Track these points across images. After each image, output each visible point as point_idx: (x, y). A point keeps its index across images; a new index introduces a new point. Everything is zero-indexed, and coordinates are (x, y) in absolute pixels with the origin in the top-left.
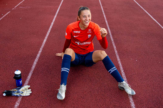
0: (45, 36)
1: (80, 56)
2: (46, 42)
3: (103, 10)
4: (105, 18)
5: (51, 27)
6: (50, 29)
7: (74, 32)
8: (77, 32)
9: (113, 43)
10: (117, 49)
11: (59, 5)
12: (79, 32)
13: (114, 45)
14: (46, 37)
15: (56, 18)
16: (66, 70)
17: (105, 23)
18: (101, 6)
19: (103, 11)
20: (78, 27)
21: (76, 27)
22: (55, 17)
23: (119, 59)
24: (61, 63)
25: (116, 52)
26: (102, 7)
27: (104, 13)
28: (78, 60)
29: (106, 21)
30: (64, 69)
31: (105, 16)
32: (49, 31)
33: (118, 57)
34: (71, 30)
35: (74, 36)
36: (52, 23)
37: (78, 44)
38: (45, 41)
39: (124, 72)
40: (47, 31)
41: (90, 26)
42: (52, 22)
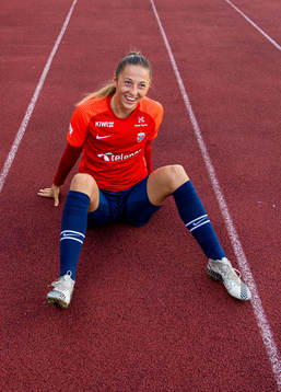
0: (11, 144)
1: (112, 196)
2: (15, 162)
3: (174, 63)
4: (182, 87)
5: (27, 117)
6: (24, 124)
7: (97, 124)
8: (104, 124)
9: (206, 157)
10: (217, 176)
11: (49, 54)
12: (111, 124)
13: (208, 163)
14: (15, 147)
15: (42, 91)
16: (73, 235)
17: (183, 100)
18: (170, 52)
19: (175, 68)
20: (106, 109)
21: (100, 111)
22: (39, 87)
23: (223, 204)
24: (60, 219)
25: (215, 182)
26: (172, 57)
27: (177, 73)
28: (107, 210)
29: (185, 97)
30: (67, 235)
31: (180, 82)
32: (22, 130)
33: (220, 198)
34: (88, 120)
35: (98, 137)
36: (31, 107)
37: (106, 159)
38: (11, 157)
39: (239, 239)
40: (17, 129)
41: (141, 109)
42: (30, 101)
